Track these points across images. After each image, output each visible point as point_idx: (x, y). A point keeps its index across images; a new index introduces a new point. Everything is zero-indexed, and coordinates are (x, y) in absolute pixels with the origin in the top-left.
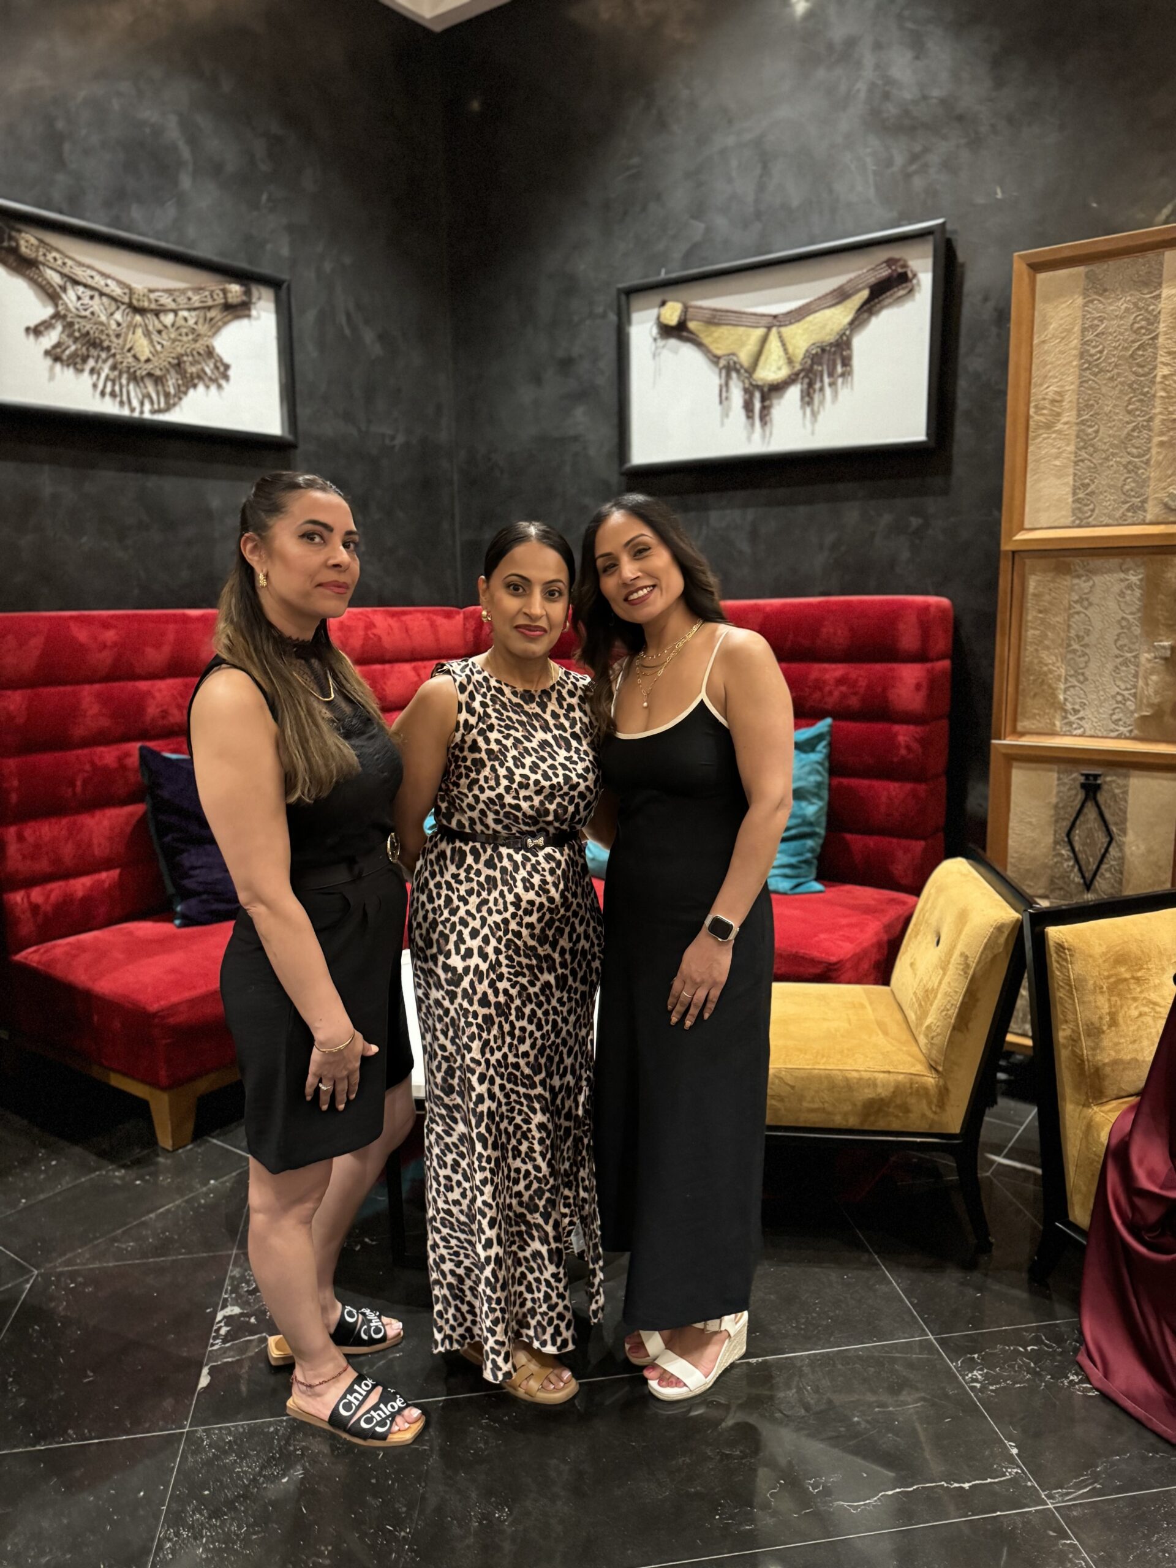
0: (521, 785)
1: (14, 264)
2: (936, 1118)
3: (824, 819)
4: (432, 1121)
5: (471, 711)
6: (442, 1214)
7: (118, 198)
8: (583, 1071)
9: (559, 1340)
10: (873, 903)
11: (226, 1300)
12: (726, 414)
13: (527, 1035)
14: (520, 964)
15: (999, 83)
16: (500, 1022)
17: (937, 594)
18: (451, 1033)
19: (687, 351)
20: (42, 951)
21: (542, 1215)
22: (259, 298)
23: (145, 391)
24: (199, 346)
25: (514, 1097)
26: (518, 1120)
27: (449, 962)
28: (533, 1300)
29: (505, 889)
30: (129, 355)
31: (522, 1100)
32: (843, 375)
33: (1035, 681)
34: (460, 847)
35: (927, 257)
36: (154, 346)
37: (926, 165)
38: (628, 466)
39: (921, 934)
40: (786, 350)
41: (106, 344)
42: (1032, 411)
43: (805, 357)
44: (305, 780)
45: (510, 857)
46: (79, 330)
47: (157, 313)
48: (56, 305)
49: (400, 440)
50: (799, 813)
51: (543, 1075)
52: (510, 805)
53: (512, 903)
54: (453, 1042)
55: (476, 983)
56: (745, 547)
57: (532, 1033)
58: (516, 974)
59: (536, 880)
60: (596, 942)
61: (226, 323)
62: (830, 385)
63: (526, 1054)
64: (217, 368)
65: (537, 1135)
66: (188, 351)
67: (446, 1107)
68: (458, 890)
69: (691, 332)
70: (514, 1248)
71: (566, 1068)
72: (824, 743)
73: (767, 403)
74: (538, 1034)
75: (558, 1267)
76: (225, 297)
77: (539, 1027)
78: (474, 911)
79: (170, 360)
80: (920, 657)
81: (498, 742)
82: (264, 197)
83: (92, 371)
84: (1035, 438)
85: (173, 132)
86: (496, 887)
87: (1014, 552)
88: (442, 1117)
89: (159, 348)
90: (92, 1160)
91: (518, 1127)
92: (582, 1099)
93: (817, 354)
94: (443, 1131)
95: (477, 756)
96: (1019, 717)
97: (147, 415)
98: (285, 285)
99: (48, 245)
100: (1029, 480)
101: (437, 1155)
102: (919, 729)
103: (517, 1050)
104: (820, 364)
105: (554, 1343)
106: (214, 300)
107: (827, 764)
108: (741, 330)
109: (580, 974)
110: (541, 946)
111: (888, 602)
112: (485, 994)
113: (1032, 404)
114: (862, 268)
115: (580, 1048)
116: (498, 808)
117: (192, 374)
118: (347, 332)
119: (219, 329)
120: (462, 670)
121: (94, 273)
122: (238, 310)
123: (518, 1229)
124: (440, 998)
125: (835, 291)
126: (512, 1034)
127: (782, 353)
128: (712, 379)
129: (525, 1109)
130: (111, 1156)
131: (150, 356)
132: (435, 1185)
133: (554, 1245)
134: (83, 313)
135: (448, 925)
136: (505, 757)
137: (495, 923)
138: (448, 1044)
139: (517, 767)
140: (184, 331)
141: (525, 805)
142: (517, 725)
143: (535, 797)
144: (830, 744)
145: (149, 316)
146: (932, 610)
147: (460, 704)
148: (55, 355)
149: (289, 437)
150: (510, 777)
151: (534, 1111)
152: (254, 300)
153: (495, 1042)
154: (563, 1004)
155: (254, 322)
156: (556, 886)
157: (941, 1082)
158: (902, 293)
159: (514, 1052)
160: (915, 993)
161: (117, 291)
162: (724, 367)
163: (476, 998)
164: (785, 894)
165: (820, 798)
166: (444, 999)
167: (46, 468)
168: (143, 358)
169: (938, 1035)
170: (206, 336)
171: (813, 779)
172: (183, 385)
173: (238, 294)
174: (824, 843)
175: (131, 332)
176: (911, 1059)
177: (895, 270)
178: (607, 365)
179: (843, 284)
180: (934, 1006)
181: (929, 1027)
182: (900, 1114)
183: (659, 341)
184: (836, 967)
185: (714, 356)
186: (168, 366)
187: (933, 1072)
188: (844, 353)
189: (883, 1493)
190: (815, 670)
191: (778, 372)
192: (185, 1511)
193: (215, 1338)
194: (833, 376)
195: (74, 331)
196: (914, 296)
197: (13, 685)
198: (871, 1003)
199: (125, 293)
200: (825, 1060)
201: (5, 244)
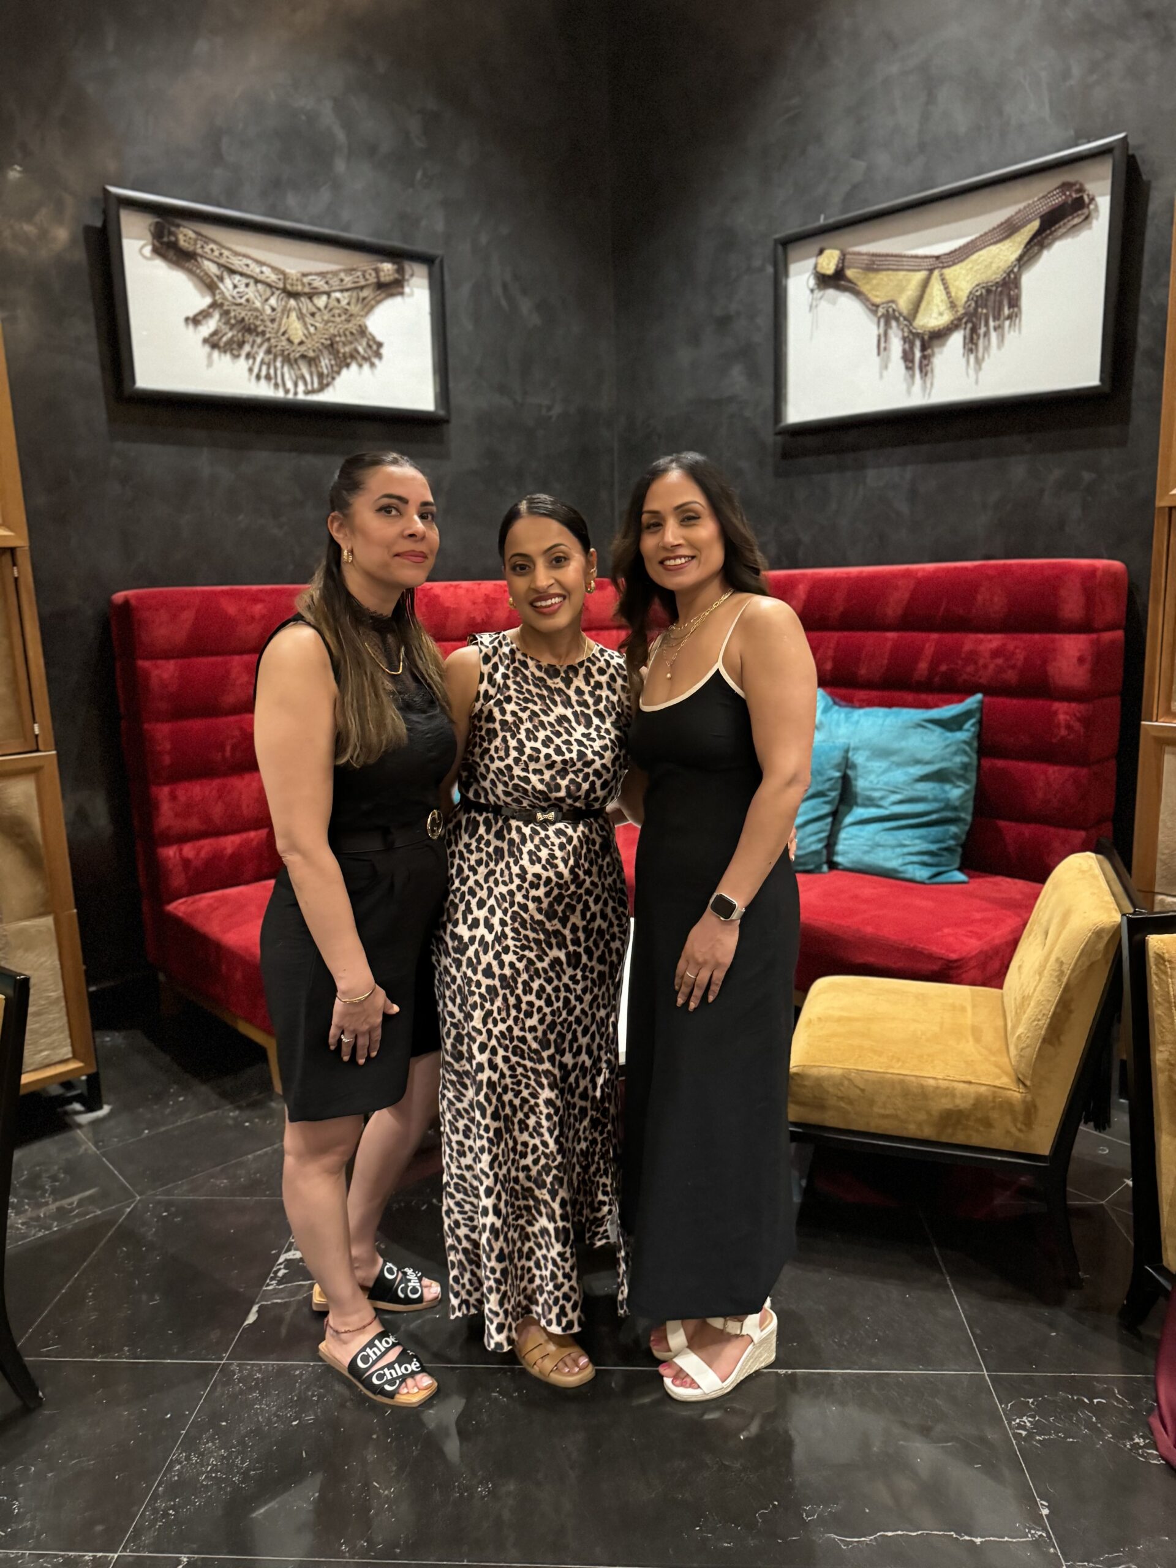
0: (530, 757)
1: (174, 258)
2: (1021, 1135)
3: (970, 804)
4: (445, 1087)
5: (492, 681)
6: (456, 1180)
7: (275, 186)
8: (602, 1053)
9: (564, 1321)
10: (1019, 897)
12: (885, 366)
13: (535, 1010)
14: (526, 937)
16: (505, 995)
17: (1109, 558)
18: (458, 1001)
19: (845, 302)
20: (189, 902)
21: (549, 1191)
22: (412, 275)
23: (298, 373)
24: (352, 326)
25: (520, 1070)
26: (525, 1093)
27: (456, 930)
28: (541, 1278)
29: (511, 860)
30: (283, 338)
31: (530, 1074)
32: (1009, 317)
34: (475, 817)
35: (1104, 179)
36: (307, 329)
37: (1109, 73)
38: (783, 424)
39: (1033, 935)
40: (948, 293)
41: (260, 329)
43: (968, 300)
44: (356, 745)
45: (519, 829)
46: (235, 317)
47: (310, 296)
48: (214, 295)
49: (557, 410)
50: (943, 796)
51: (552, 1050)
52: (518, 776)
53: (518, 875)
54: (461, 1010)
55: (481, 954)
56: (904, 508)
57: (540, 1009)
58: (523, 948)
59: (544, 854)
60: (616, 922)
61: (379, 302)
62: (995, 329)
63: (533, 1029)
64: (370, 346)
65: (545, 1111)
66: (341, 331)
67: (456, 1073)
68: (469, 860)
69: (850, 281)
70: (522, 1222)
71: (580, 1048)
72: (973, 721)
73: (929, 351)
74: (547, 1010)
75: (564, 1245)
76: (378, 277)
77: (549, 1003)
78: (482, 881)
79: (323, 341)
80: (1083, 627)
81: (514, 713)
82: (419, 175)
83: (248, 356)
85: (328, 117)
86: (502, 858)
87: (1171, 509)
88: (452, 1083)
89: (312, 330)
90: (214, 1098)
91: (524, 1101)
92: (600, 1081)
93: (981, 294)
94: (454, 1097)
95: (491, 726)
96: (1174, 696)
97: (301, 396)
98: (437, 262)
99: (206, 237)
101: (449, 1121)
102: (1082, 707)
103: (524, 1023)
104: (986, 306)
105: (559, 1323)
106: (366, 280)
107: (975, 744)
108: (902, 273)
109: (597, 954)
110: (550, 920)
111: (1049, 565)
112: (489, 965)
114: (1029, 198)
115: (599, 1029)
116: (506, 779)
117: (344, 354)
118: (504, 303)
119: (372, 308)
120: (491, 643)
121: (249, 262)
122: (391, 288)
123: (526, 1203)
124: (448, 965)
125: (1002, 224)
126: (518, 1007)
127: (944, 297)
128: (870, 328)
129: (533, 1083)
130: (230, 1097)
131: (304, 338)
132: (448, 1151)
133: (560, 1224)
134: (239, 301)
135: (458, 895)
136: (518, 728)
137: (501, 894)
138: (456, 1010)
139: (529, 739)
140: (337, 312)
141: (534, 779)
142: (536, 699)
143: (545, 771)
144: (980, 722)
145: (302, 299)
146: (1099, 574)
147: (482, 675)
148: (213, 342)
149: (442, 413)
150: (520, 749)
151: (542, 1086)
152: (407, 277)
153: (499, 1014)
154: (576, 982)
155: (407, 300)
156: (565, 861)
157: (1029, 1098)
158: (1076, 221)
159: (520, 1025)
160: (1016, 1000)
161: (272, 277)
162: (883, 315)
163: (480, 968)
164: (922, 883)
165: (967, 781)
166: (451, 967)
167: (205, 450)
169: (1028, 1046)
170: (358, 315)
171: (959, 759)
172: (336, 365)
173: (391, 272)
174: (970, 830)
175: (285, 316)
176: (997, 1071)
177: (1070, 195)
178: (764, 321)
179: (1012, 217)
180: (1026, 1016)
181: (1019, 1037)
182: (981, 1129)
183: (816, 292)
184: (955, 965)
185: (873, 305)
186: (321, 347)
187: (1021, 1086)
188: (1012, 293)
189: (882, 1533)
190: (969, 641)
191: (940, 318)
192: (200, 1438)
193: (272, 1279)
194: (999, 319)
195: (230, 318)
196: (1091, 223)
197: (167, 655)
198: (974, 1006)
199: (279, 279)
200: (900, 1064)
201: (165, 239)
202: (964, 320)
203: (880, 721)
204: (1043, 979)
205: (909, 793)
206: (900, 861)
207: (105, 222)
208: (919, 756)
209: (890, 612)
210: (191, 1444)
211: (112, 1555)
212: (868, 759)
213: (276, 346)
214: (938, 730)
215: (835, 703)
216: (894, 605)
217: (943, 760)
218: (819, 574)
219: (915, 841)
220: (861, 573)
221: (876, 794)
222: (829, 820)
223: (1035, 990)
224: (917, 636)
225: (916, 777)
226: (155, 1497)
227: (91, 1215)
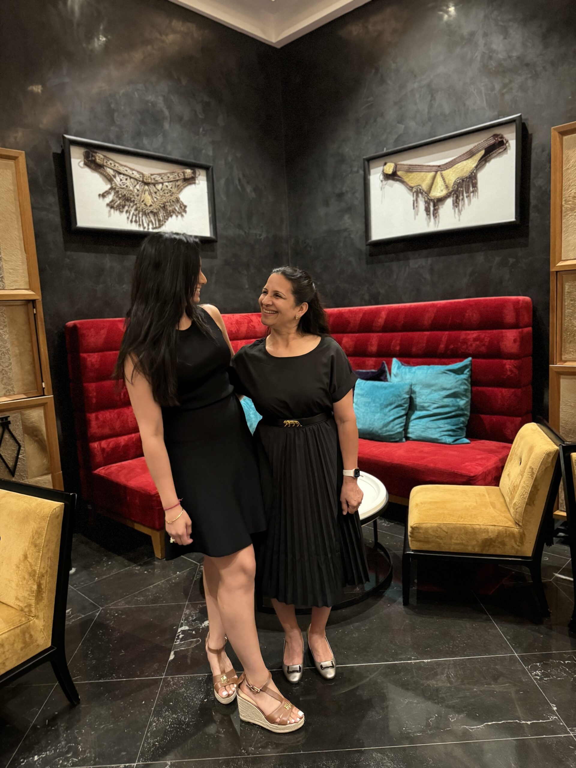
1: (94, 168)
2: (519, 548)
3: (469, 407)
7: (138, 135)
11: (182, 624)
12: (417, 214)
15: (546, 46)
17: (524, 296)
19: (397, 185)
20: (106, 469)
22: (199, 175)
23: (149, 219)
24: (173, 198)
30: (143, 203)
32: (473, 192)
33: (570, 335)
35: (513, 132)
37: (511, 89)
38: (370, 241)
39: (513, 460)
40: (445, 182)
41: (132, 199)
42: (563, 202)
43: (454, 184)
46: (121, 194)
47: (154, 185)
48: (111, 184)
49: (264, 236)
50: (457, 404)
56: (428, 276)
61: (185, 187)
62: (467, 197)
66: (168, 200)
69: (399, 177)
72: (468, 370)
73: (437, 207)
76: (184, 175)
79: (160, 205)
80: (515, 326)
82: (201, 129)
83: (127, 212)
84: (565, 216)
85: (161, 104)
87: (557, 272)
93: (460, 182)
96: (563, 353)
97: (151, 230)
98: (210, 169)
99: (108, 158)
100: (563, 236)
102: (516, 361)
104: (462, 187)
106: (179, 177)
107: (470, 380)
108: (423, 173)
111: (498, 299)
113: (563, 200)
114: (480, 141)
117: (170, 211)
118: (239, 187)
119: (182, 190)
121: (127, 169)
122: (190, 181)
125: (468, 152)
127: (443, 183)
128: (409, 197)
130: (134, 560)
131: (152, 204)
134: (123, 187)
140: (166, 191)
144: (471, 370)
145: (151, 186)
146: (521, 302)
148: (111, 205)
149: (213, 237)
152: (197, 176)
155: (197, 186)
157: (521, 530)
158: (501, 150)
160: (509, 488)
161: (137, 176)
162: (415, 192)
164: (450, 444)
165: (467, 397)
167: (108, 255)
168: (148, 205)
169: (519, 507)
170: (176, 193)
171: (463, 387)
172: (166, 216)
173: (190, 174)
174: (469, 419)
175: (143, 193)
176: (506, 519)
177: (498, 140)
178: (359, 195)
179: (472, 149)
180: (517, 494)
181: (515, 504)
182: (501, 546)
183: (384, 182)
184: (474, 478)
185: (410, 187)
186: (159, 208)
187: (517, 525)
188: (473, 181)
189: (486, 723)
190: (463, 334)
191: (441, 192)
192: (162, 711)
193: (177, 639)
194: (468, 193)
195: (119, 194)
196: (507, 151)
197: (94, 351)
198: (488, 494)
199: (141, 177)
200: (463, 519)
201: (90, 159)
202: (453, 193)
203: (425, 371)
204: (524, 477)
205: (441, 404)
206: (439, 435)
207: (63, 151)
208: (445, 386)
209: (426, 323)
210: (158, 713)
211: (133, 764)
212: (421, 389)
213: (139, 207)
214: (453, 374)
215: (402, 365)
216: (427, 320)
217: (456, 387)
218: (392, 307)
219: (445, 425)
220: (411, 306)
221: (426, 405)
222: (405, 417)
223: (520, 482)
224: (438, 333)
225: (444, 396)
226: (147, 738)
227: (80, 617)
